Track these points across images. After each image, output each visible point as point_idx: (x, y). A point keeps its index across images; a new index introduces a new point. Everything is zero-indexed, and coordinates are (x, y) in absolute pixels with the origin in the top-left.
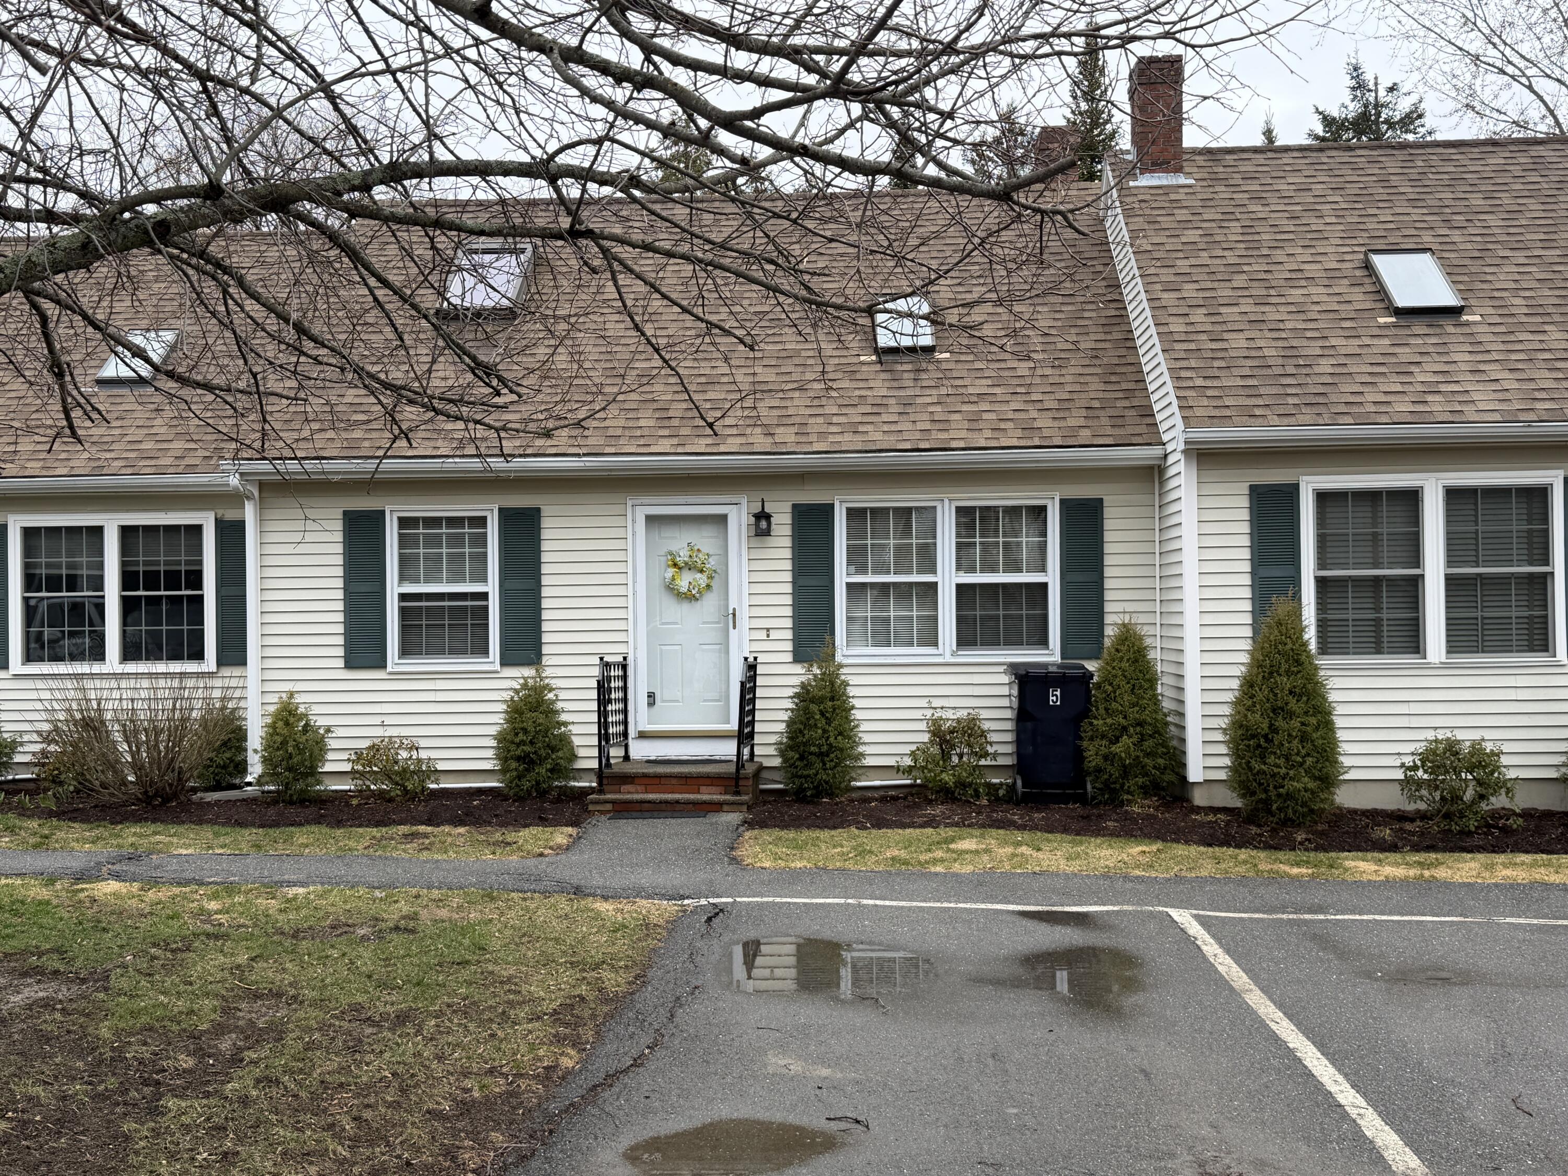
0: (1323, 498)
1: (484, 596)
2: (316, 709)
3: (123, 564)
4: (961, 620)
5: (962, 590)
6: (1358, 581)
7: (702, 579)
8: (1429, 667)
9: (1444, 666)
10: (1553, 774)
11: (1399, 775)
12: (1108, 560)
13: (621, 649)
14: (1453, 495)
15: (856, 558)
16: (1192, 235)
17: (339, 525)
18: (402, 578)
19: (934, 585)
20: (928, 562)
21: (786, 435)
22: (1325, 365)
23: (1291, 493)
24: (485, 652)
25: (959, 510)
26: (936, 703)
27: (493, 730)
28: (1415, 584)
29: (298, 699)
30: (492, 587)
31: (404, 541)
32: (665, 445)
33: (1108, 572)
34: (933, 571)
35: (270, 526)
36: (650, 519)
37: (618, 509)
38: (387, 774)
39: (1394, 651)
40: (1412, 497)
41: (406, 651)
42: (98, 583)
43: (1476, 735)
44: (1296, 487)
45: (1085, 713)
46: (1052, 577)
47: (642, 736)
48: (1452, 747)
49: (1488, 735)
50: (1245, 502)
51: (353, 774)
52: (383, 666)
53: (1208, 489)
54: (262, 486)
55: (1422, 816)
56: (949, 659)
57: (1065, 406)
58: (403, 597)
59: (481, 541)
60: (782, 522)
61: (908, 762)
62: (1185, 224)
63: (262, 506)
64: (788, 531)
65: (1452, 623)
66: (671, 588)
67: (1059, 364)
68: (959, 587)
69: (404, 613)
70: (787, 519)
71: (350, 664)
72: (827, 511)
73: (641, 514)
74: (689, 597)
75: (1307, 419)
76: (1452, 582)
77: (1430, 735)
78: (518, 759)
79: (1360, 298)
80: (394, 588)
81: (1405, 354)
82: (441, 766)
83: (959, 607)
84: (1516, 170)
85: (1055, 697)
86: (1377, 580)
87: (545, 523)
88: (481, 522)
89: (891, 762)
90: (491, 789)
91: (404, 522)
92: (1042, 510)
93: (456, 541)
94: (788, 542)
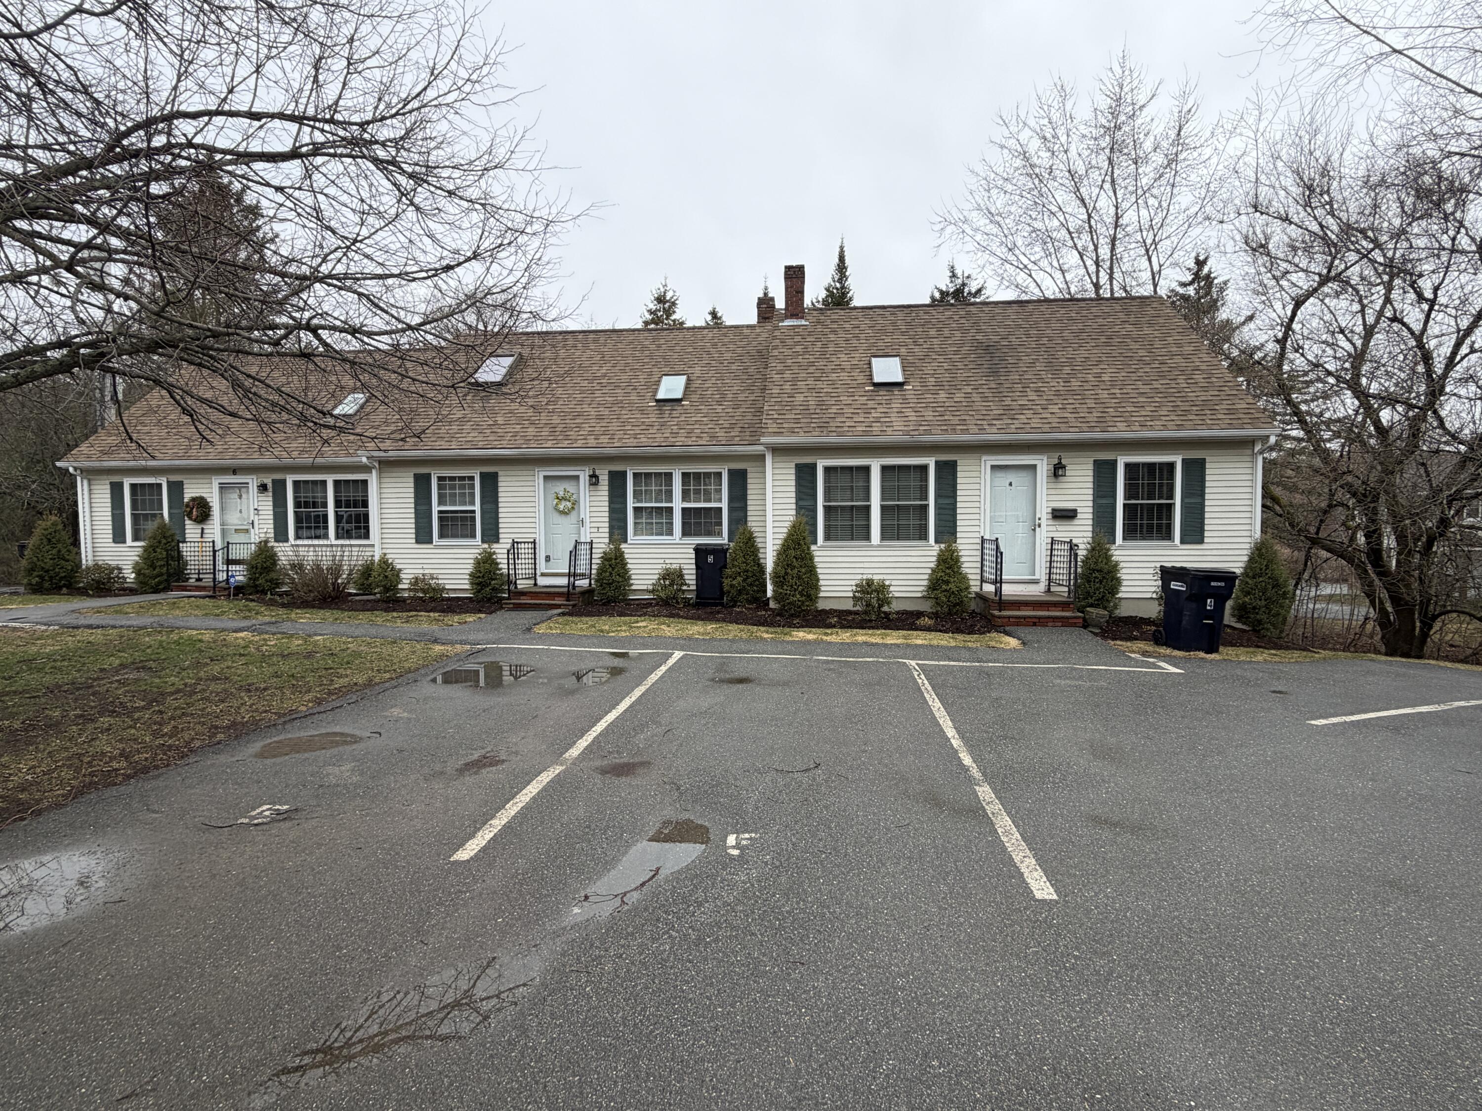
0: (827, 470)
1: (474, 512)
2: (397, 561)
3: (336, 497)
4: (684, 524)
5: (684, 510)
6: (843, 508)
7: (569, 504)
8: (872, 546)
9: (879, 546)
10: (919, 595)
11: (851, 595)
12: (749, 497)
13: (533, 536)
14: (884, 469)
15: (637, 495)
16: (798, 348)
17: (412, 480)
18: (440, 504)
19: (672, 508)
20: (669, 497)
21: (604, 439)
22: (834, 410)
23: (813, 467)
24: (473, 536)
25: (683, 474)
26: (667, 561)
27: (468, 572)
28: (868, 508)
29: (388, 556)
30: (477, 507)
31: (440, 487)
32: (549, 444)
33: (749, 503)
34: (671, 501)
35: (383, 480)
36: (546, 478)
37: (532, 473)
38: (423, 591)
39: (858, 539)
40: (867, 469)
41: (442, 536)
42: (325, 505)
43: (881, 577)
44: (815, 465)
45: (725, 566)
46: (724, 505)
47: (543, 575)
48: (870, 582)
49: (885, 577)
50: (793, 471)
51: (410, 590)
52: (431, 542)
53: (777, 465)
54: (380, 462)
55: (856, 613)
56: (677, 541)
57: (732, 426)
58: (440, 512)
59: (472, 487)
60: (604, 479)
61: (651, 588)
62: (797, 343)
63: (380, 472)
64: (606, 483)
65: (883, 527)
66: (556, 509)
67: (736, 407)
68: (684, 509)
69: (441, 519)
70: (606, 477)
71: (417, 542)
72: (624, 474)
73: (542, 474)
74: (563, 513)
75: (817, 434)
76: (883, 508)
77: (860, 577)
78: (478, 584)
79: (861, 379)
80: (436, 508)
81: (871, 404)
82: (447, 587)
83: (683, 518)
84: (956, 318)
85: (710, 559)
86: (852, 506)
87: (500, 479)
88: (472, 478)
89: (645, 587)
90: (467, 598)
91: (440, 479)
92: (720, 474)
93: (462, 487)
94: (607, 488)
